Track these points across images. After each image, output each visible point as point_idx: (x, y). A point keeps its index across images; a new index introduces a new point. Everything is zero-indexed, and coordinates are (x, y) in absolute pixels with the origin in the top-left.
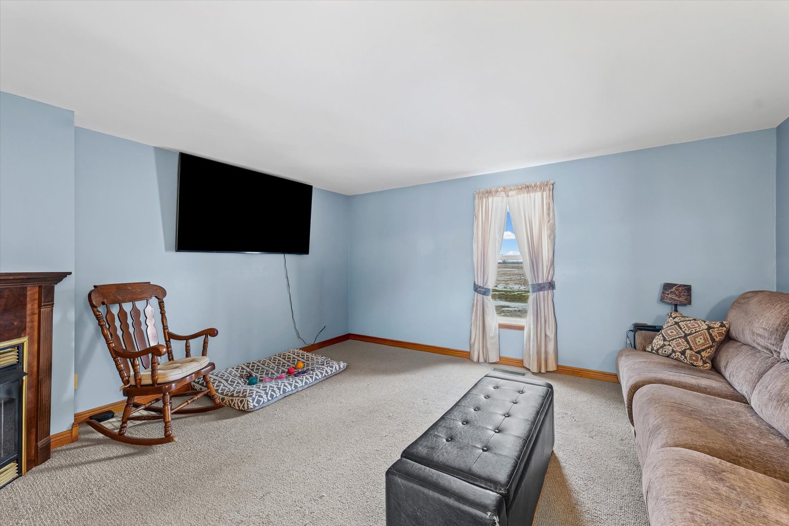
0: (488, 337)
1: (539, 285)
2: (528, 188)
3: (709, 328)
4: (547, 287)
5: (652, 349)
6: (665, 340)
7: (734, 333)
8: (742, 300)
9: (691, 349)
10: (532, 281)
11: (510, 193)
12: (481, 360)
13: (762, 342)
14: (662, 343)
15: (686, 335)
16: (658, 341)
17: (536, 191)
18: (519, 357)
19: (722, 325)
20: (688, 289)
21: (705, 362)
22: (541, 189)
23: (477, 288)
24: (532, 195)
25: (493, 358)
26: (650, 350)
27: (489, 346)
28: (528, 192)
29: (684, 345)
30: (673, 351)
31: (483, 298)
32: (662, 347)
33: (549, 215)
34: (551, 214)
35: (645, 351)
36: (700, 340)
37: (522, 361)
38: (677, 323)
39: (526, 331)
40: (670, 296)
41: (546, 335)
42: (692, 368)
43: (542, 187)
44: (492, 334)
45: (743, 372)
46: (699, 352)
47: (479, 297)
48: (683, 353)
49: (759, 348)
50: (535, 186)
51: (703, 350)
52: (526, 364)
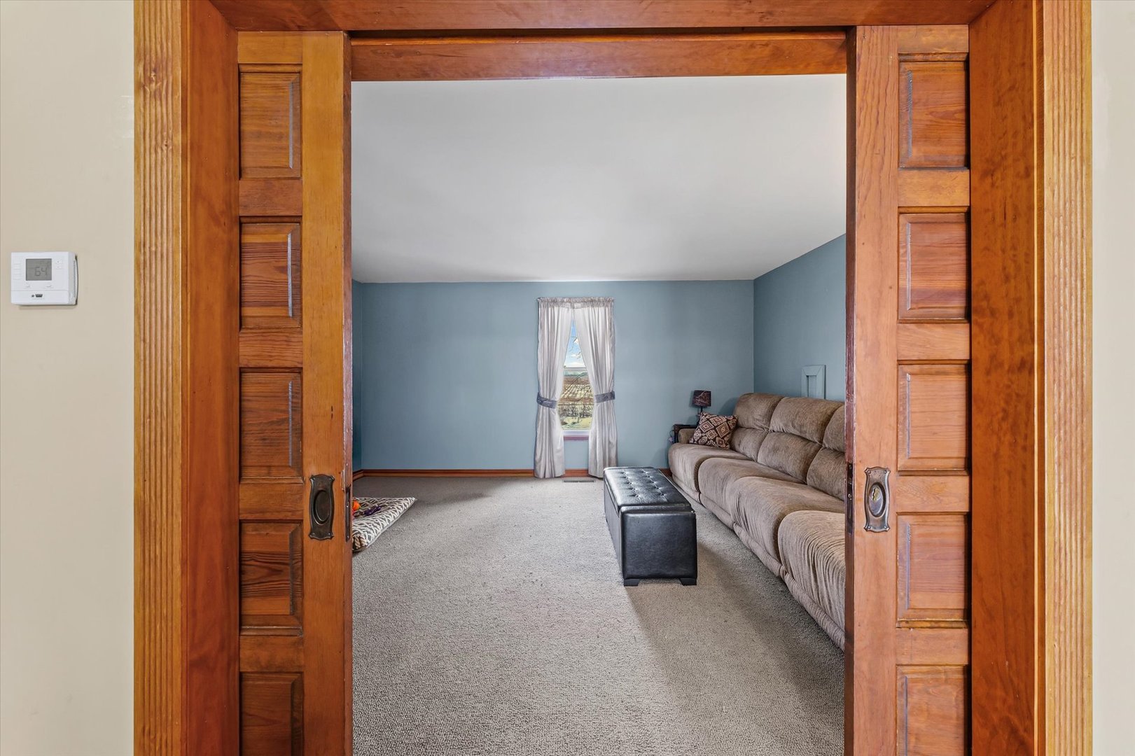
0: (555, 451)
1: (604, 395)
2: (592, 302)
3: (728, 420)
4: (609, 397)
5: (694, 441)
6: (702, 432)
7: (740, 423)
8: (742, 400)
9: (719, 436)
10: (597, 392)
11: (575, 305)
12: (547, 476)
13: (759, 423)
14: (701, 435)
15: (715, 427)
16: (697, 434)
17: (598, 306)
18: (584, 467)
19: (734, 418)
20: (709, 393)
21: (726, 445)
22: (604, 304)
23: (541, 401)
24: (596, 309)
25: (559, 472)
26: (692, 442)
27: (556, 460)
28: (593, 306)
29: (715, 434)
30: (708, 440)
31: (549, 411)
32: (701, 438)
33: (611, 329)
34: (612, 329)
35: (689, 443)
36: (723, 430)
37: (587, 471)
38: (708, 419)
39: (591, 441)
40: (699, 400)
41: (610, 442)
42: (720, 448)
43: (606, 302)
44: (559, 448)
45: (751, 444)
46: (723, 438)
47: (544, 411)
48: (714, 440)
49: (758, 428)
50: (599, 300)
51: (725, 436)
52: (592, 472)
